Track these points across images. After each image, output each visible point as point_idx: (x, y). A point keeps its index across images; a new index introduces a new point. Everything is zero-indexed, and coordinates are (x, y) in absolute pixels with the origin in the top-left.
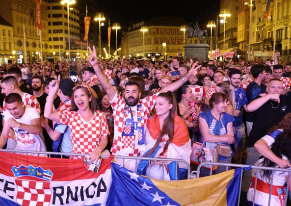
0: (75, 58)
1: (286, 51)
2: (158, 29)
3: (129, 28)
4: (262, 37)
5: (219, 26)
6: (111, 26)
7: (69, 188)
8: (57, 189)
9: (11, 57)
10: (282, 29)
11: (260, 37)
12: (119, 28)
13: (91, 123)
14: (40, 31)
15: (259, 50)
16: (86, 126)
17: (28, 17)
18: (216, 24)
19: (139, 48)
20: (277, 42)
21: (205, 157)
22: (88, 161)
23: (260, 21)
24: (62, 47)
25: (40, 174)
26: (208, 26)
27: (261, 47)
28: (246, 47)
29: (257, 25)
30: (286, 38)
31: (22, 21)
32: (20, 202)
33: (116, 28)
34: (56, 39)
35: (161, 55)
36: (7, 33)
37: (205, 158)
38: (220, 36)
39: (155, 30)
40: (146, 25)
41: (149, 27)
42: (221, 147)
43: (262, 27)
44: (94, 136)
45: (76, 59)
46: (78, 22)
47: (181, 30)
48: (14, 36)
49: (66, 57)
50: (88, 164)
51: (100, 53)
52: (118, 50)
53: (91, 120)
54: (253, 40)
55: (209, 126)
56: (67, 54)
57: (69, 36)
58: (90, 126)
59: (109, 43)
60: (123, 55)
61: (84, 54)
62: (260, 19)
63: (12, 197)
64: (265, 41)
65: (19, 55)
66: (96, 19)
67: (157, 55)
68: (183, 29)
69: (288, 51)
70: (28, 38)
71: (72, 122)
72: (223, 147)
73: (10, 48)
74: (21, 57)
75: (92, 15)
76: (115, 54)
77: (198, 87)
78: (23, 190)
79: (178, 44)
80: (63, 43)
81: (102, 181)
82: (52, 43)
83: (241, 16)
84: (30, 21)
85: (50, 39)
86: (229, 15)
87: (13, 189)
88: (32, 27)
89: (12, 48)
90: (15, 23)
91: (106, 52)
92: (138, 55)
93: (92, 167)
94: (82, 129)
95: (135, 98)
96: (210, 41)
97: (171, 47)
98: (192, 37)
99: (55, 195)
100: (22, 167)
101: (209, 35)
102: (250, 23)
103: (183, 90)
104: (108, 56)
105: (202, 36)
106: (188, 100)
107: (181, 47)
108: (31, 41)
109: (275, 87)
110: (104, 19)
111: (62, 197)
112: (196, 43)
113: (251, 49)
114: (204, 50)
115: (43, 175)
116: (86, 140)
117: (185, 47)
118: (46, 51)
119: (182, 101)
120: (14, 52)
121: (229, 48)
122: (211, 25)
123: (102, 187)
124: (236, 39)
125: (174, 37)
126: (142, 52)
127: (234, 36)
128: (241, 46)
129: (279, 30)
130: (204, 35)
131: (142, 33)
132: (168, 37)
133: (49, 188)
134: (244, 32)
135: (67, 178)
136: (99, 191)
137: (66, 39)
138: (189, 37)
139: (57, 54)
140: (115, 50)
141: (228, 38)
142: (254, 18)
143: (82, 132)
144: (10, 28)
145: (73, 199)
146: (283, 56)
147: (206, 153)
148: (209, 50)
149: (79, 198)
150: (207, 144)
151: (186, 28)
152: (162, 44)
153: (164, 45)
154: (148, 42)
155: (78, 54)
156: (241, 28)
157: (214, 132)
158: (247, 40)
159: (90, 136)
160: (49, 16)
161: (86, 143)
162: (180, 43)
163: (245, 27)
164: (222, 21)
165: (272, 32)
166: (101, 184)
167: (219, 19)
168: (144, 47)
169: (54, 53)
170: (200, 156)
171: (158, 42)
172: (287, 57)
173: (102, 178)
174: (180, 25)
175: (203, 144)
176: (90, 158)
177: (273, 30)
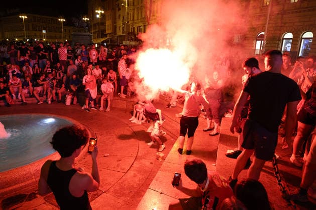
11: (125, 30)
15: (124, 40)
23: (124, 18)
29: (122, 21)
54: (119, 32)
62: (124, 17)
64: (129, 33)
68: (61, 20)
79: (54, 32)
83: (108, 14)
86: (103, 12)
102: (117, 19)
113: (117, 39)
114: (88, 38)
117: (72, 34)
122: (86, 19)
134: (111, 26)
153: (44, 31)
156: (108, 23)
158: (114, 32)
163: (112, 22)
164: (98, 16)
165: (134, 27)
167: (96, 14)
171: (35, 29)
177: (135, 26)
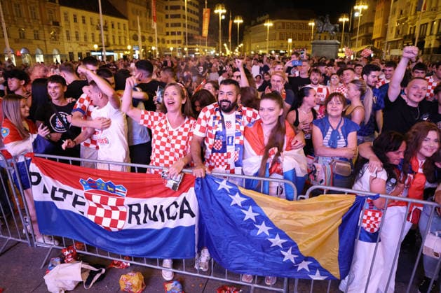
0: (194, 53)
1: (429, 49)
2: (283, 23)
3: (253, 22)
4: (402, 33)
5: (353, 20)
6: (233, 19)
7: (146, 206)
8: (134, 207)
9: (126, 52)
10: (427, 24)
11: (400, 32)
12: (242, 21)
13: (177, 130)
14: (155, 24)
15: (397, 48)
16: (171, 133)
17: (143, 9)
18: (349, 18)
19: (263, 44)
20: (419, 38)
21: (317, 174)
22: (166, 175)
23: (401, 13)
24: (179, 42)
25: (112, 189)
26: (340, 20)
27: (400, 44)
28: (382, 44)
29: (398, 18)
30: (431, 34)
31: (137, 13)
32: (92, 218)
33: (239, 21)
34: (173, 33)
35: (286, 53)
36: (122, 27)
37: (315, 176)
38: (353, 31)
39: (280, 24)
40: (271, 18)
41: (274, 21)
42: (337, 164)
43: (403, 21)
44: (177, 146)
45: (195, 55)
46: (197, 14)
47: (310, 24)
48: (130, 30)
49: (184, 53)
50: (165, 179)
51: (220, 49)
52: (240, 46)
53: (179, 127)
54: (391, 37)
55: (324, 136)
56: (186, 49)
57: (187, 30)
58: (176, 134)
59: (230, 37)
60: (245, 51)
61: (204, 50)
62: (402, 11)
63: (83, 213)
64: (405, 37)
65: (135, 51)
66: (216, 11)
67: (282, 52)
68: (312, 24)
69: (432, 50)
70: (144, 32)
71: (156, 126)
72: (339, 164)
73: (125, 42)
74: (137, 52)
75: (212, 7)
76: (236, 50)
77: (321, 86)
78: (95, 206)
79: (305, 40)
80: (180, 37)
81: (185, 201)
82: (170, 38)
83: (380, 8)
84: (146, 14)
85: (168, 34)
86: (366, 7)
87: (83, 204)
88: (148, 20)
89: (128, 42)
90: (131, 15)
91: (227, 48)
92: (261, 52)
93: (170, 184)
94: (165, 136)
95: (232, 102)
96: (341, 38)
97: (298, 43)
98: (321, 33)
99: (131, 213)
100: (90, 180)
101: (341, 30)
102: (390, 17)
103: (305, 92)
104: (229, 52)
105: (332, 31)
106: (309, 105)
107: (309, 43)
108: (147, 36)
109: (418, 87)
110: (224, 11)
111: (139, 215)
112: (325, 39)
113: (387, 47)
114: (334, 47)
115: (115, 190)
116: (168, 149)
117: (312, 44)
118: (164, 46)
119: (303, 106)
120: (129, 47)
121: (362, 45)
122: (344, 20)
123: (186, 208)
124: (371, 35)
125: (301, 32)
126: (265, 48)
127: (370, 32)
128: (376, 43)
129: (423, 25)
130: (335, 30)
131: (266, 27)
132: (295, 32)
133: (123, 205)
134: (381, 27)
135: (143, 194)
136: (182, 212)
137: (185, 33)
138: (318, 32)
139: (175, 49)
140: (237, 45)
141: (362, 34)
142: (394, 10)
143: (164, 139)
144: (125, 21)
145: (150, 219)
146: (425, 56)
147: (318, 170)
148: (340, 47)
149: (159, 218)
150: (320, 159)
151: (315, 22)
152: (287, 40)
153: (290, 41)
154: (272, 38)
155: (197, 50)
156: (378, 22)
157: (329, 144)
158: (384, 37)
159: (173, 146)
160: (167, 8)
161: (167, 153)
162: (307, 40)
163: (383, 21)
164: (357, 15)
165: (415, 27)
166: (185, 205)
167: (354, 11)
168: (268, 44)
169: (172, 49)
170: (310, 173)
171: (283, 38)
172: (430, 56)
173: (185, 198)
174: (309, 19)
175: (315, 159)
176: (168, 173)
177: (416, 24)
